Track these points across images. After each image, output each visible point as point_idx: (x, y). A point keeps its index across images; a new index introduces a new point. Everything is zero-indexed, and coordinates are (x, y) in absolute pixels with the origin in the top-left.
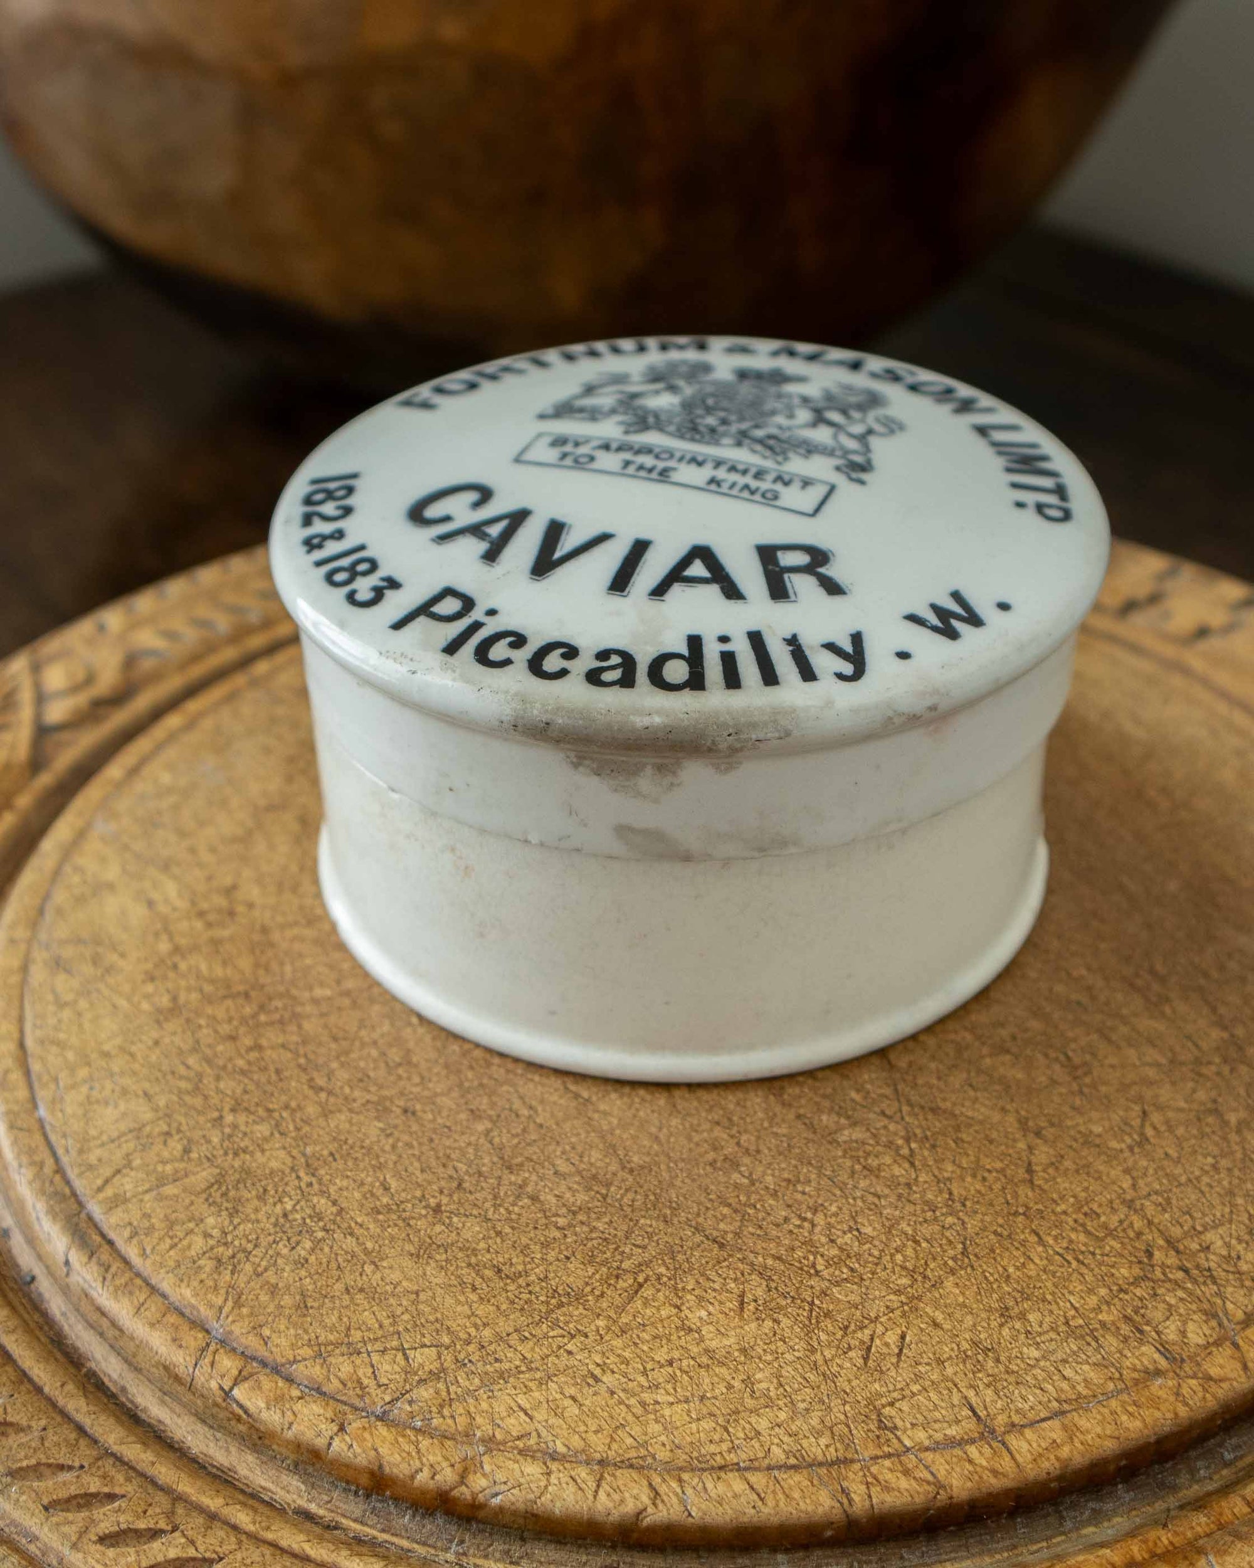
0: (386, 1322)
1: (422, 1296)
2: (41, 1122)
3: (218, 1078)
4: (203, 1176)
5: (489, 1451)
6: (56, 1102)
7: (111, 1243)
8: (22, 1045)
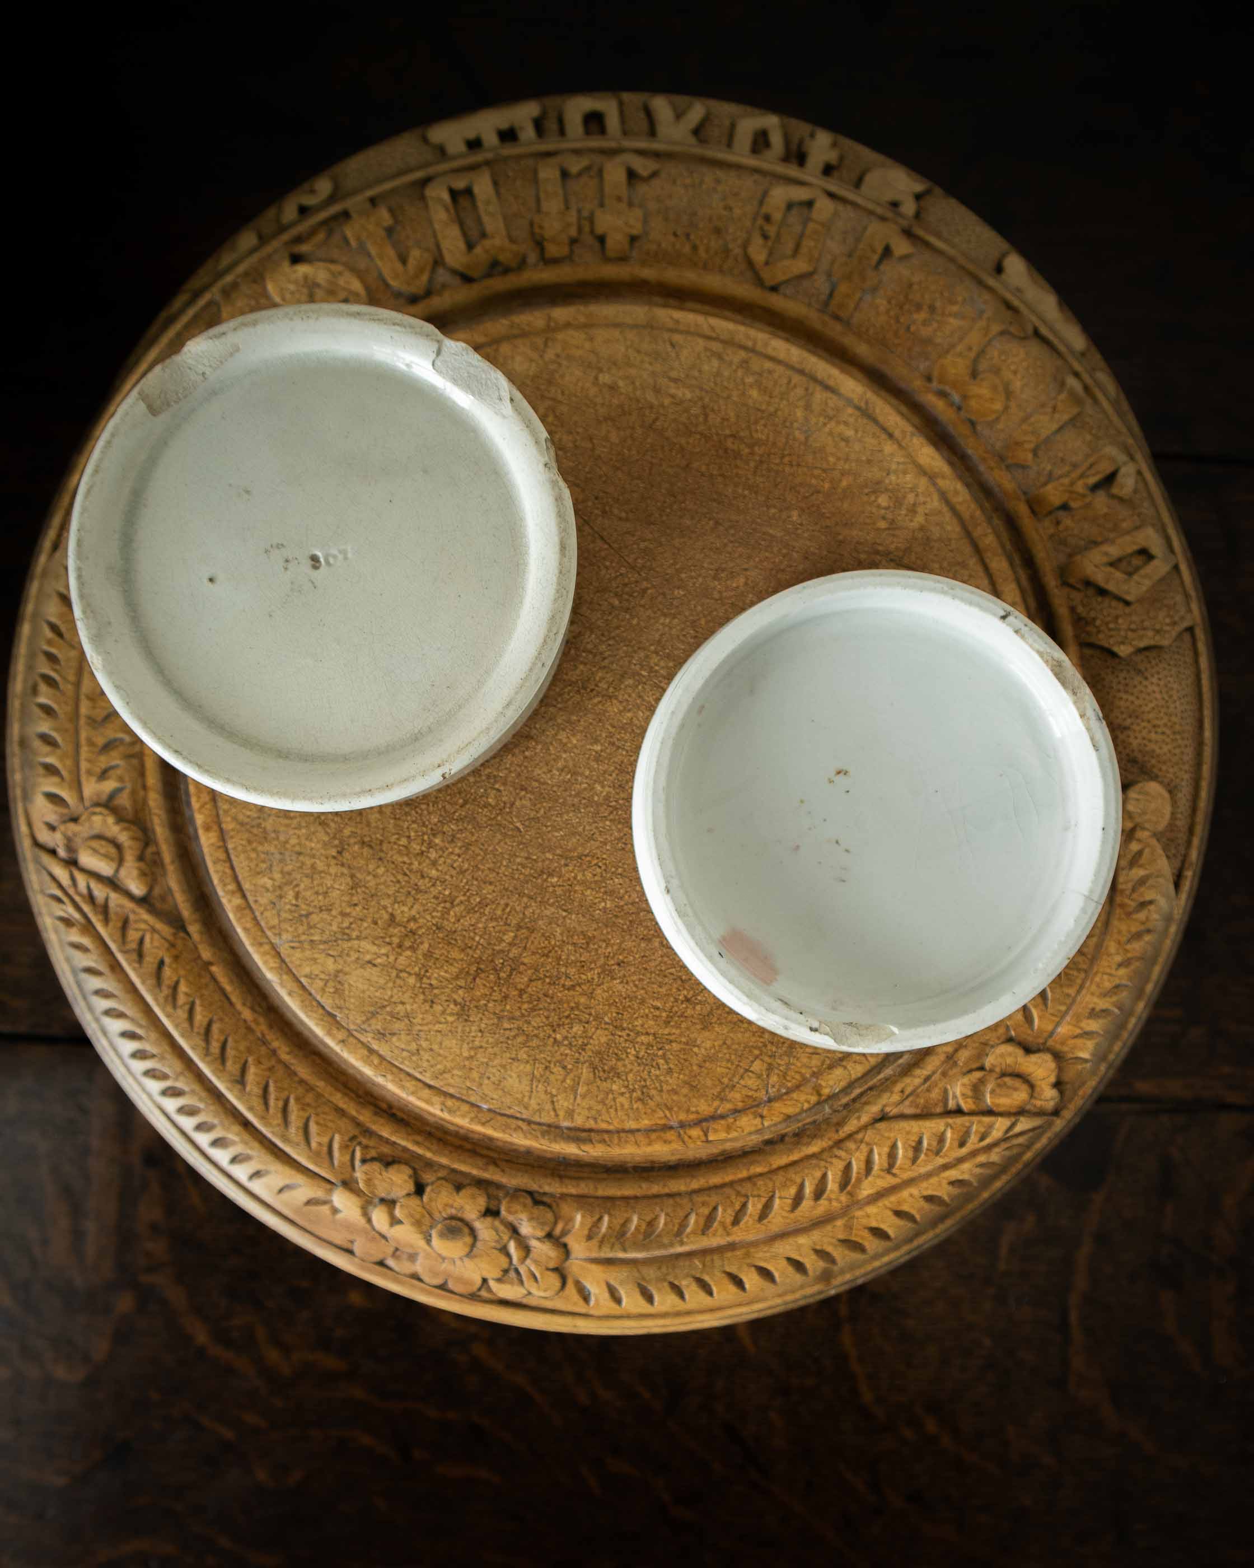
0: (729, 1065)
1: (729, 1042)
2: (490, 1110)
3: (529, 1023)
4: (585, 1072)
6: (484, 1097)
7: (590, 1130)
8: (430, 1087)
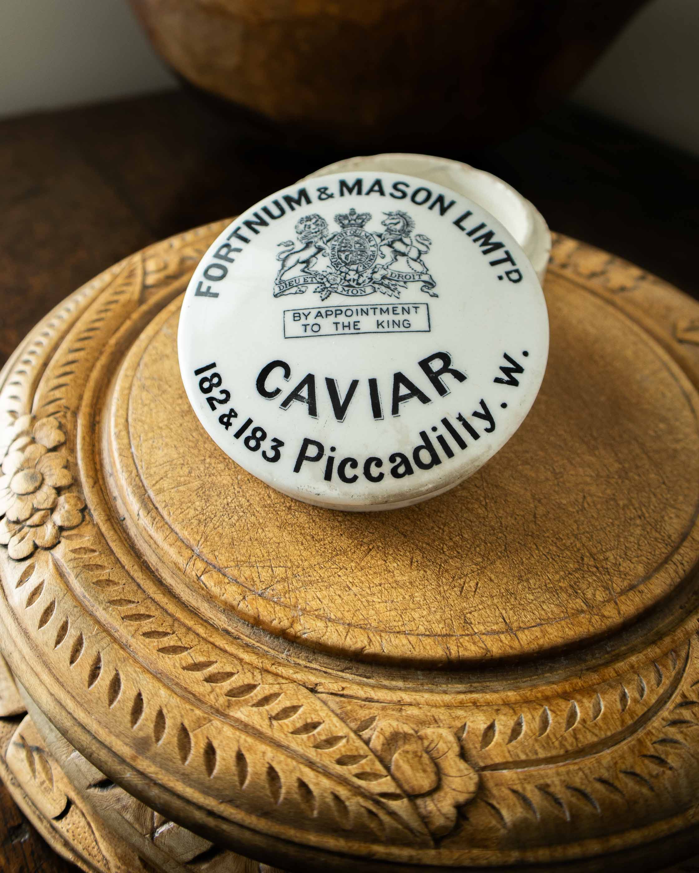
0: (265, 555)
1: (281, 545)
2: (132, 453)
3: (205, 443)
4: (196, 484)
5: (303, 614)
6: (138, 446)
7: (157, 508)
8: (127, 420)
